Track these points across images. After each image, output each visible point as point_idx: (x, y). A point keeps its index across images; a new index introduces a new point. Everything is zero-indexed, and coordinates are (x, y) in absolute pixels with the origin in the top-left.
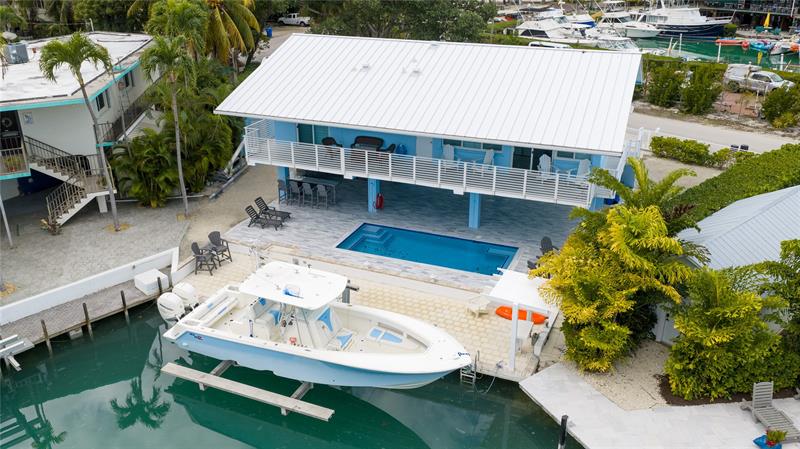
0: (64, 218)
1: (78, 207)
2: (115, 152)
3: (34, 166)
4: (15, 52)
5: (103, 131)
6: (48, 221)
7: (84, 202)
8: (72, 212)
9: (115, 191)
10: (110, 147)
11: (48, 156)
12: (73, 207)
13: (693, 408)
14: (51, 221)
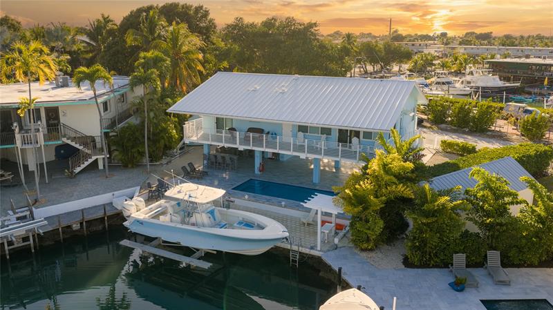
0: (78, 170)
1: (86, 164)
2: (111, 134)
3: (65, 140)
4: (61, 80)
5: (106, 124)
6: (68, 170)
7: (90, 161)
8: (83, 166)
9: (108, 156)
10: (108, 133)
11: (73, 135)
12: (83, 163)
13: (420, 270)
14: (70, 171)
